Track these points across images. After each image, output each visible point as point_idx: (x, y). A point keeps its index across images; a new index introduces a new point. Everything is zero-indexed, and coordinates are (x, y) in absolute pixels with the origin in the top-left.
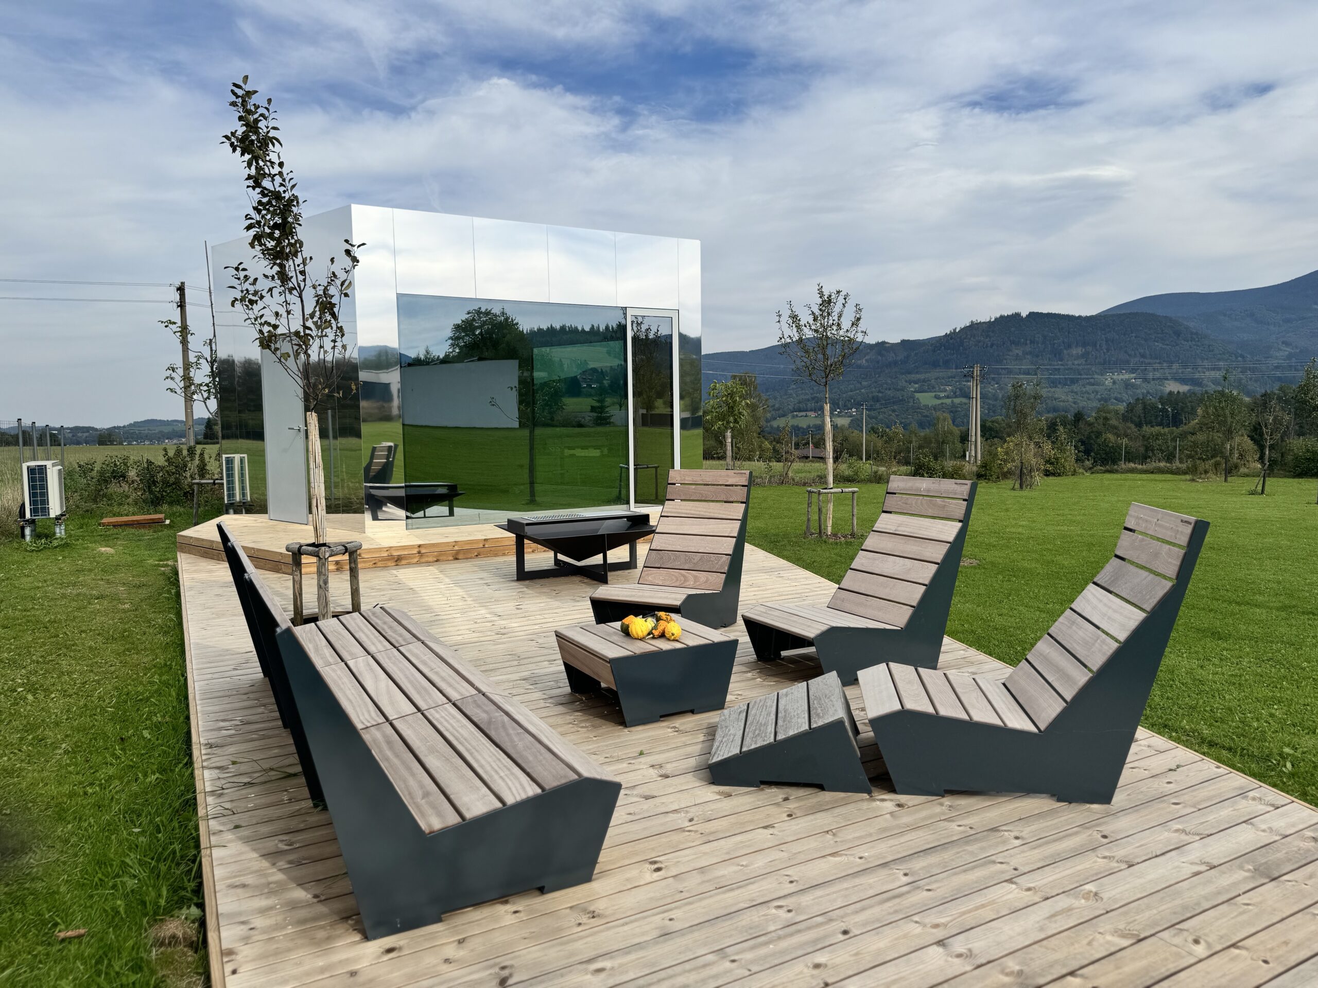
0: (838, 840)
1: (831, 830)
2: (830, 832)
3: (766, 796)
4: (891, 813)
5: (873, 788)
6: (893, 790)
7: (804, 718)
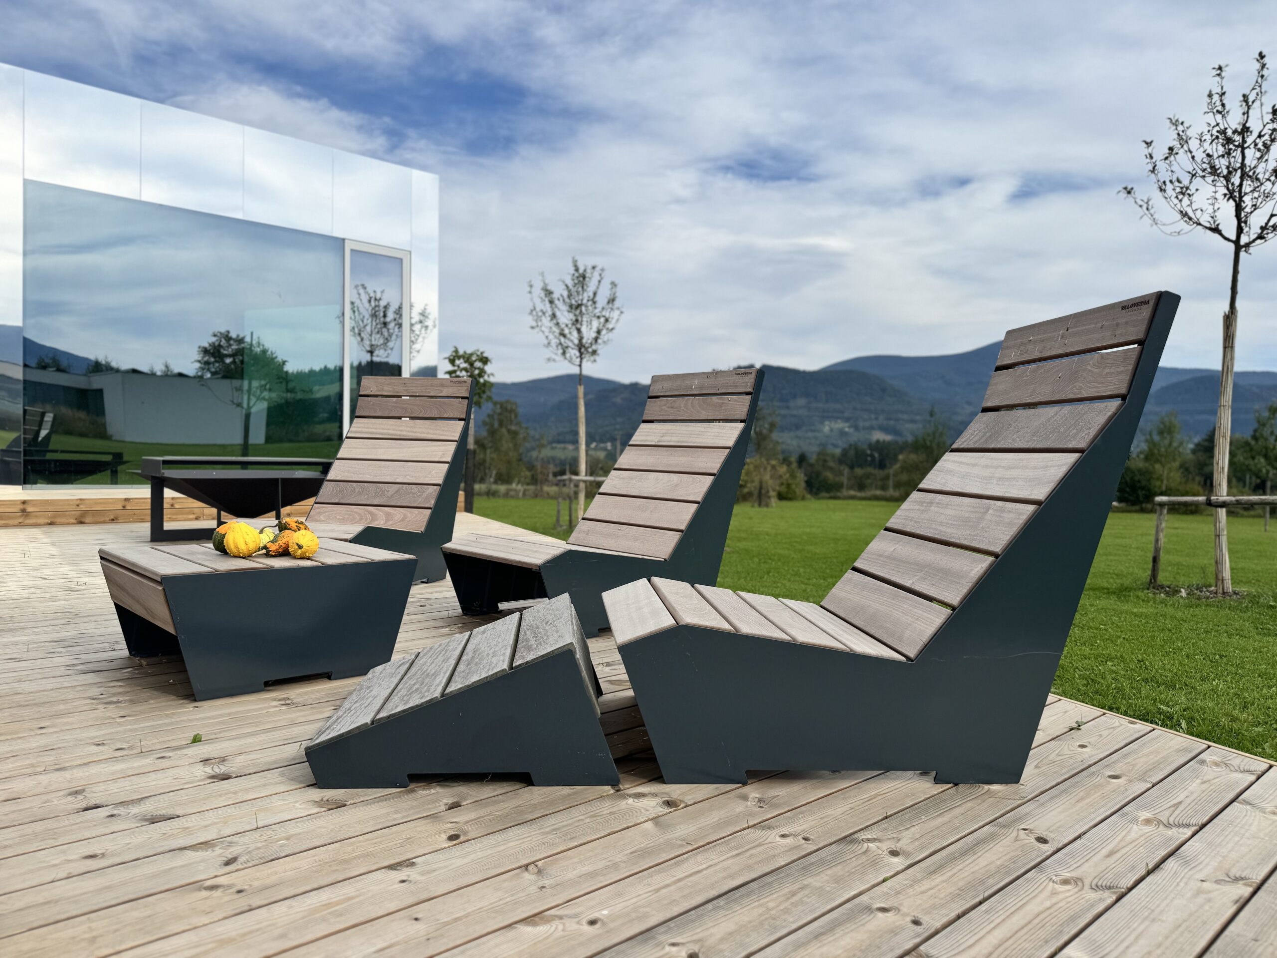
0: (546, 882)
1: (533, 863)
2: (531, 868)
3: (414, 803)
4: (655, 819)
5: (621, 776)
6: (659, 778)
7: (504, 654)
